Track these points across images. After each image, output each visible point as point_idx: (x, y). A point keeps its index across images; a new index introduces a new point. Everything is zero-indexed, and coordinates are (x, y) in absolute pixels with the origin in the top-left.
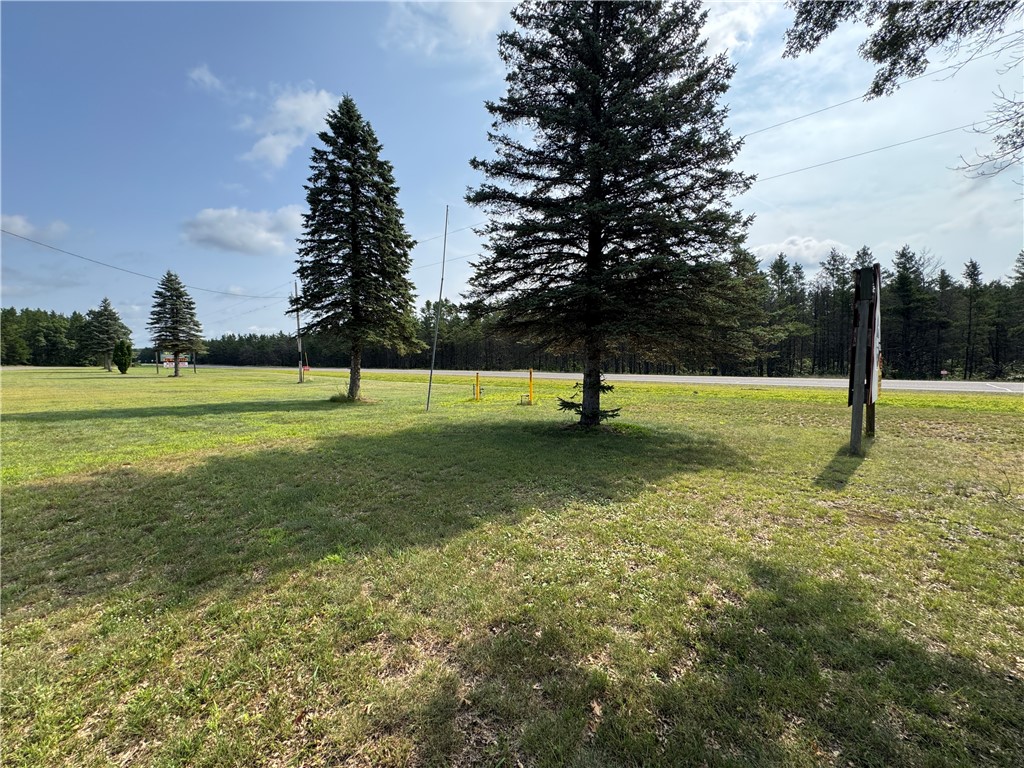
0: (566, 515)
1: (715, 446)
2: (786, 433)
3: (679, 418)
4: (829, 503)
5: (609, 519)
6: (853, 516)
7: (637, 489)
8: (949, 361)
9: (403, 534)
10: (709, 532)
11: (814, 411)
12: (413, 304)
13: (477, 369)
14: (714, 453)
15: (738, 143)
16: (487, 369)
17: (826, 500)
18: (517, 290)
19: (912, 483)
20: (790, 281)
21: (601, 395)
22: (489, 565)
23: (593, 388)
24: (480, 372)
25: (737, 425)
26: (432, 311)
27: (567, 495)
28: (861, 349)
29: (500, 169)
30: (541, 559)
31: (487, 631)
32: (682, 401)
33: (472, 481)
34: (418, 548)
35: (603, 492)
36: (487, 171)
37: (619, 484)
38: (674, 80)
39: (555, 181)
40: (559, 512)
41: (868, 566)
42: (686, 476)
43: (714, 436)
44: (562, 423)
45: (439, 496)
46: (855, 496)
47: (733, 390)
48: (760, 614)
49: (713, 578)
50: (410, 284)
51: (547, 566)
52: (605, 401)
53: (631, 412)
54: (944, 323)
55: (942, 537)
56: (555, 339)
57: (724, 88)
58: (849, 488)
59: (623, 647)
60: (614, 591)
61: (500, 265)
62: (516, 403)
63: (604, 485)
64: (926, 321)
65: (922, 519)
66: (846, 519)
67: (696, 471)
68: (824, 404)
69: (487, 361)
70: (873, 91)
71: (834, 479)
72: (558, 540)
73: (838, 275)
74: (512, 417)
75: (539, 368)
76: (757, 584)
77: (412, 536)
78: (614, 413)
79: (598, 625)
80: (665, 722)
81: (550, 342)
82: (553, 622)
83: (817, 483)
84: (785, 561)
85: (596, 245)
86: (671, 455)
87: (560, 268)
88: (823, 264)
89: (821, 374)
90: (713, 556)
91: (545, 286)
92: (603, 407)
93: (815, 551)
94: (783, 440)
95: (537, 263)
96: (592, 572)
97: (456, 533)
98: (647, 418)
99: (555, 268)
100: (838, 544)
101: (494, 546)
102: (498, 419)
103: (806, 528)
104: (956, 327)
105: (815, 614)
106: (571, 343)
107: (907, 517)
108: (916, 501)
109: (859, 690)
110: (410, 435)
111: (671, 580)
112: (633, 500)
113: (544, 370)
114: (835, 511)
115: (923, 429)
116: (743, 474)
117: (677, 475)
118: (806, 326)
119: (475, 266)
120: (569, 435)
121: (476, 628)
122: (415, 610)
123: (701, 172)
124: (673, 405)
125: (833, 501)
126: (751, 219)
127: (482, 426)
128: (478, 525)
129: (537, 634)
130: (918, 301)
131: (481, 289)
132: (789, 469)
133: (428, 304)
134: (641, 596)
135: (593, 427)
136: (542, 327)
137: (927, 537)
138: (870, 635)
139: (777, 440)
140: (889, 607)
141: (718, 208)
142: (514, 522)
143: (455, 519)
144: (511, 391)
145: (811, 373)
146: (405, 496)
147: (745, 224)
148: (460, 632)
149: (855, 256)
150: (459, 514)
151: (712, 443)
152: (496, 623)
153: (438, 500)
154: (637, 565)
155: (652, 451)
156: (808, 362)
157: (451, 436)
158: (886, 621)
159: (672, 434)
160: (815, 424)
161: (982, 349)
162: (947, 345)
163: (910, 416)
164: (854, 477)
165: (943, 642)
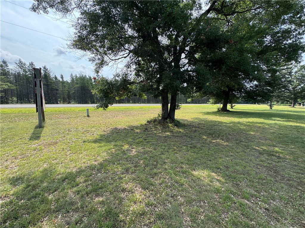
2: (11, 125)
4: (36, 145)
6: (45, 146)
8: (59, 99)
17: (35, 144)
19: (59, 132)
28: (38, 94)
41: (54, 158)
46: (44, 140)
54: (57, 89)
55: (69, 143)
58: (41, 138)
64: (53, 88)
65: (63, 140)
66: (43, 148)
68: (25, 113)
71: (35, 136)
73: (23, 69)
76: (15, 186)
83: (30, 139)
84: (25, 171)
88: (17, 64)
89: (21, 103)
93: (36, 162)
94: (11, 128)
100: (43, 156)
103: (31, 156)
104: (60, 91)
107: (60, 141)
108: (61, 136)
114: (39, 147)
115: (57, 117)
118: (12, 85)
125: (38, 144)
130: (50, 82)
132: (17, 138)
137: (65, 144)
138: (60, 176)
139: (8, 128)
140: (62, 166)
145: (17, 103)
156: (15, 99)
158: (62, 170)
160: (23, 120)
161: (66, 96)
162: (58, 95)
163: (53, 114)
164: (42, 135)
165: (75, 167)
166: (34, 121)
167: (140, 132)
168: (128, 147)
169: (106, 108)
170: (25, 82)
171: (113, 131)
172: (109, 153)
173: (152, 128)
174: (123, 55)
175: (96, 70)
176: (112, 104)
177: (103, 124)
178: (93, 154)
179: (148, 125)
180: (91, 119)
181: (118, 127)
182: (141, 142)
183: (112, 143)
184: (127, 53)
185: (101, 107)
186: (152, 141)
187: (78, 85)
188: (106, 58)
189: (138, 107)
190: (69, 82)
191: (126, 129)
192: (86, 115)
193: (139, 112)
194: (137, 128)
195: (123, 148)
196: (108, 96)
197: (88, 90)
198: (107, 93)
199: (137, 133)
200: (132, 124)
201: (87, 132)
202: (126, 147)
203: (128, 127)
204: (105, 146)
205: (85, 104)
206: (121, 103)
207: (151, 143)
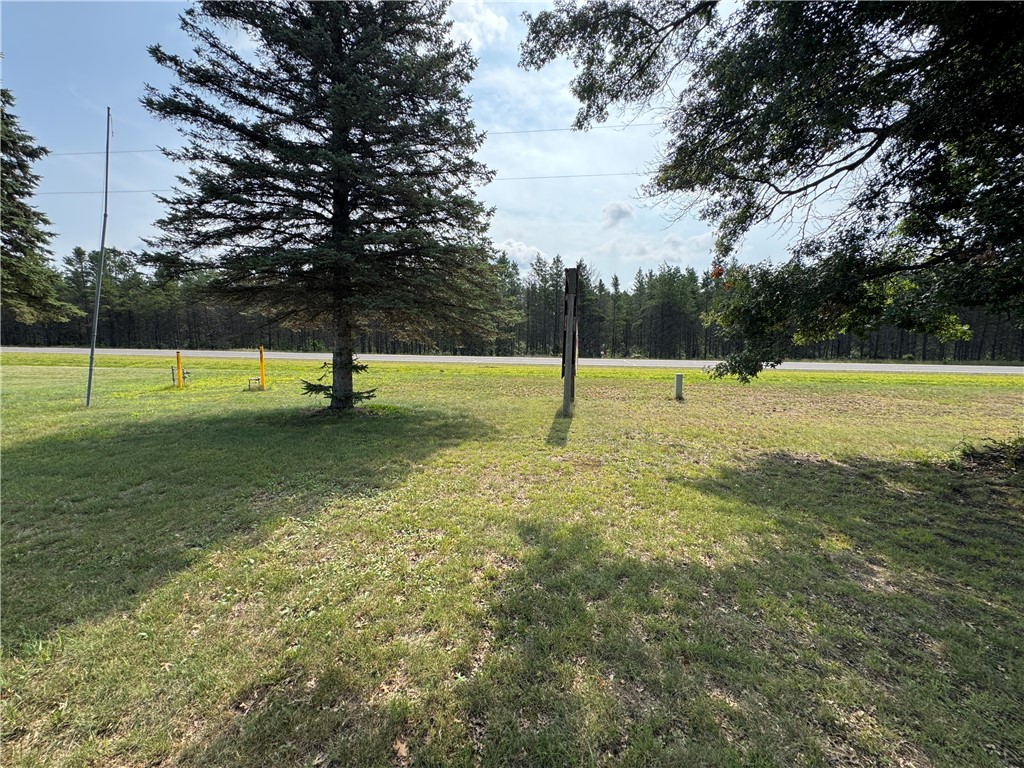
0: (328, 518)
1: (467, 420)
2: (518, 403)
3: (431, 396)
4: (560, 457)
5: (380, 510)
6: (576, 466)
7: (405, 471)
8: (603, 344)
9: (47, 609)
10: (479, 503)
11: (535, 383)
12: (46, 247)
13: (175, 348)
14: (467, 426)
15: (482, 136)
16: (191, 347)
17: (555, 457)
18: (238, 246)
19: (603, 433)
20: (510, 275)
21: (355, 376)
22: (224, 612)
23: (344, 368)
24: (181, 351)
25: (481, 399)
26: (87, 264)
27: (326, 493)
29: (202, 78)
30: (300, 581)
31: (230, 712)
32: (432, 379)
33: (182, 497)
34: (81, 624)
35: (368, 482)
36: (181, 73)
37: (384, 471)
38: (422, 50)
39: (288, 120)
40: (318, 515)
41: (595, 505)
42: (448, 452)
43: (465, 410)
44: (308, 409)
45: (122, 531)
46: (574, 450)
47: (473, 368)
48: (535, 572)
49: (490, 548)
50: (34, 214)
51: (311, 587)
52: (359, 381)
53: (385, 393)
54: (602, 317)
55: (628, 471)
56: (293, 311)
57: (467, 78)
58: (568, 443)
59: (418, 658)
60: (398, 593)
61: (209, 208)
62: (242, 388)
63: (369, 473)
64: (593, 315)
65: (614, 460)
66: (572, 469)
67: (457, 445)
68: (538, 377)
69: (191, 338)
70: (576, 125)
71: (557, 438)
72: (322, 550)
73: (542, 276)
74: (237, 407)
75: (269, 347)
76: (526, 543)
77: (69, 608)
78: (370, 395)
79: (387, 641)
80: (477, 724)
81: (289, 314)
82: (329, 660)
83: (548, 442)
84: (541, 516)
85: (342, 208)
86: (431, 432)
87: (298, 227)
88: (532, 265)
89: (533, 354)
90: (486, 526)
91: (277, 246)
92: (355, 389)
93: (559, 501)
94: (518, 410)
95: (266, 216)
96: (369, 578)
97: (159, 580)
98: (401, 398)
99: (292, 226)
100: (573, 491)
101: (229, 583)
102: (216, 411)
103: (550, 482)
104: (608, 321)
105: (572, 556)
106: (314, 317)
107: (607, 460)
108: (606, 447)
109: (613, 612)
110: (54, 446)
111: (453, 562)
112: (403, 484)
113: (276, 350)
114: (564, 464)
115: (599, 393)
116: (494, 442)
117: (441, 452)
119: (168, 202)
120: (319, 422)
121: (211, 718)
122: (82, 735)
123: (449, 156)
124: (424, 383)
125: (562, 456)
126: (493, 210)
127: (190, 421)
128: (198, 558)
129: (309, 684)
130: (589, 300)
131: (179, 237)
132: (527, 433)
133: (79, 253)
134: (428, 589)
135: (347, 411)
136: (278, 295)
137: (620, 473)
138: (609, 561)
139: (513, 409)
140: (614, 534)
141: (465, 194)
142: (256, 541)
143: (155, 560)
144: (233, 375)
145: (526, 354)
146: (45, 545)
147: (488, 214)
148: (180, 736)
149: (552, 262)
150: (161, 550)
151: (464, 417)
152: (245, 695)
153: (121, 538)
154: (417, 555)
155: (412, 430)
156: (523, 344)
157: (137, 440)
158: (615, 547)
159: (428, 411)
160: (536, 394)
161: (620, 337)
162: (603, 334)
163: (590, 384)
164: (570, 434)
165: (647, 551)
166: (554, 398)
167: (918, 496)
168: (846, 546)
169: (751, 374)
170: (542, 306)
171: (771, 463)
172: (758, 544)
173: (1000, 493)
174: (845, 159)
175: (723, 245)
176: (779, 362)
177: (731, 432)
178: (699, 527)
179: (971, 470)
180: (689, 408)
181: (792, 454)
182: (926, 546)
183: (770, 510)
184: (863, 148)
185: (734, 372)
186: (1002, 559)
187: (653, 303)
188: (763, 194)
189: (894, 378)
190: (631, 293)
191: (832, 465)
192: (673, 394)
193: (903, 401)
194: (895, 471)
195: (823, 544)
196: (763, 332)
197: (683, 313)
198: (758, 319)
199: (899, 497)
200: (864, 452)
201: (678, 448)
202: (837, 545)
203: (845, 462)
204: (742, 513)
205: (669, 358)
206: (803, 358)
207: (995, 571)
